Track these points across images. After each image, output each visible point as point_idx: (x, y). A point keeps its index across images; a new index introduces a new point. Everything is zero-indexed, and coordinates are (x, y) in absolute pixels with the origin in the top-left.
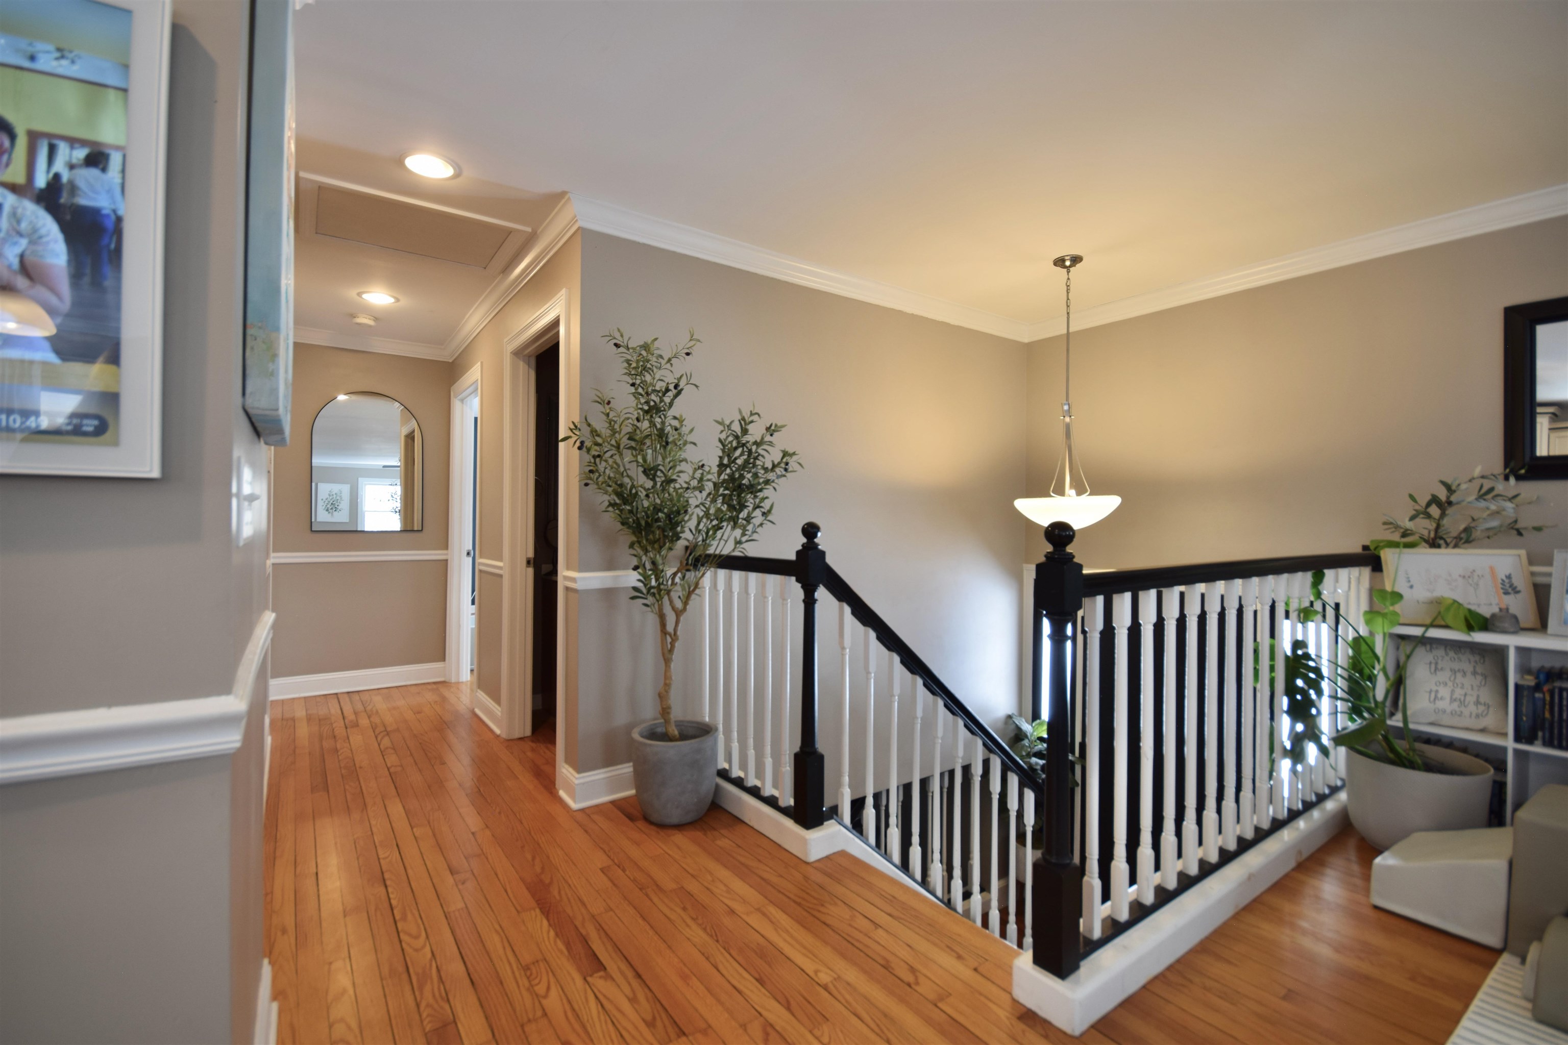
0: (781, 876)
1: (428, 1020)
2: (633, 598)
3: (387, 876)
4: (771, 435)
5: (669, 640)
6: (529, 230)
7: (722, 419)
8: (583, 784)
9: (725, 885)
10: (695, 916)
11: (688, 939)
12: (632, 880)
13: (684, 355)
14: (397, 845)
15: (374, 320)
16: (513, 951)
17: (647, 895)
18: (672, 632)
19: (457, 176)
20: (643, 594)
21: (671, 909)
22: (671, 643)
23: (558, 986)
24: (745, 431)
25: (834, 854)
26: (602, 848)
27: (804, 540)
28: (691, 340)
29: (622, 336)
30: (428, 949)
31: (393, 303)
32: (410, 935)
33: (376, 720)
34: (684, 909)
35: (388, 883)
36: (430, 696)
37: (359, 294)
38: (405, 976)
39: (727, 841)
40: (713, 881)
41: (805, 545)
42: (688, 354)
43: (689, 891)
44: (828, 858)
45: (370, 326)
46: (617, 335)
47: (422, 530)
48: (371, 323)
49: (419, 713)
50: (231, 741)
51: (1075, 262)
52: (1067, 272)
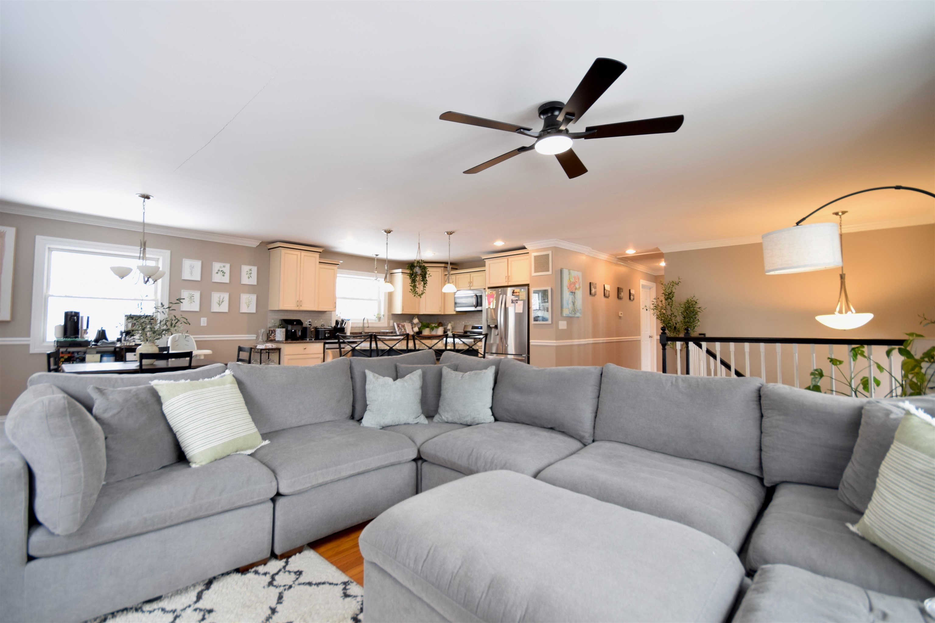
19: (636, 252)
50: (555, 344)
51: (844, 213)
52: (840, 217)
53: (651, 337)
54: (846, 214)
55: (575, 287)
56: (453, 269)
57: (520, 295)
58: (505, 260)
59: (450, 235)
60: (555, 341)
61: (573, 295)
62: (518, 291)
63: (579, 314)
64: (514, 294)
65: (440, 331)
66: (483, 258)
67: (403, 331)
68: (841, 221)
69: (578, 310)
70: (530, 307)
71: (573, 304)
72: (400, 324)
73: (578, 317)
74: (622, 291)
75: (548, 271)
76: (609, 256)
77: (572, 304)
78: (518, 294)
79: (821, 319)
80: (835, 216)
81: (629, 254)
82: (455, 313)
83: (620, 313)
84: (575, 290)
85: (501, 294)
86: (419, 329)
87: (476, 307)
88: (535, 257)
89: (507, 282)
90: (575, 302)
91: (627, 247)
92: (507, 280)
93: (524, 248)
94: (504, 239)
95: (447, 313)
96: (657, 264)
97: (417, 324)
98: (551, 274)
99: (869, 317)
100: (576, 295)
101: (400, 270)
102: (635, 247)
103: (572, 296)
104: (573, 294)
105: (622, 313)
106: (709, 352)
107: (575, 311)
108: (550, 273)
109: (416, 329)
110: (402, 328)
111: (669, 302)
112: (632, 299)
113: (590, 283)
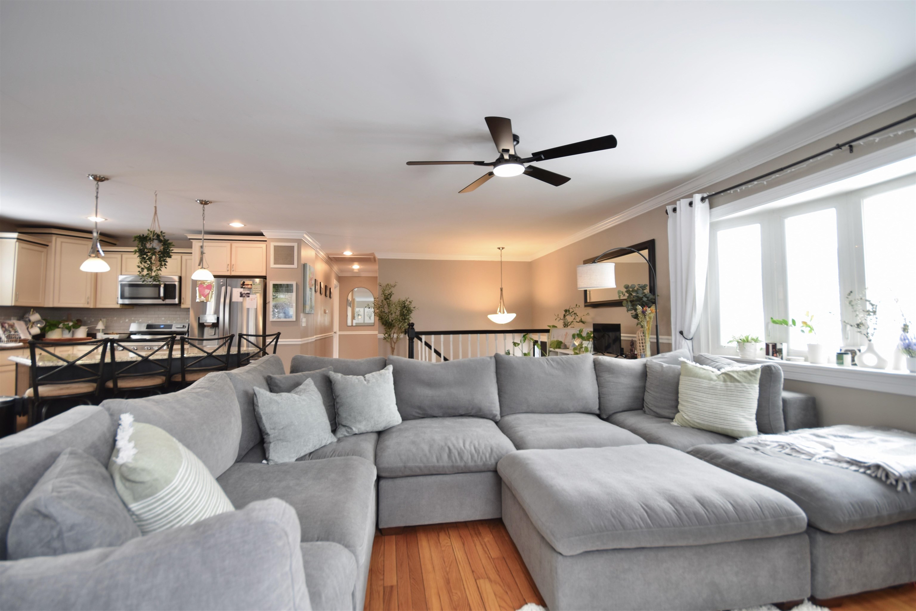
4: (411, 303)
7: (401, 300)
13: (394, 287)
19: (353, 254)
24: (405, 302)
28: (396, 282)
31: (359, 267)
37: (352, 267)
48: (357, 271)
51: (503, 248)
52: (501, 251)
53: (335, 333)
54: (504, 249)
55: (312, 283)
56: (110, 244)
57: (253, 288)
58: (228, 244)
59: (205, 206)
60: (300, 340)
62: (250, 284)
63: (313, 311)
64: (244, 287)
65: (81, 333)
66: (189, 237)
67: (13, 333)
68: (501, 253)
69: (313, 306)
70: (267, 301)
71: (311, 301)
72: (5, 323)
73: (312, 314)
74: (327, 289)
75: (293, 264)
78: (249, 286)
79: (491, 317)
80: (498, 249)
81: (346, 256)
82: (118, 306)
83: (326, 310)
84: (312, 286)
85: (223, 285)
86: (41, 329)
87: (163, 300)
88: (275, 246)
89: (229, 272)
90: (312, 298)
91: (345, 249)
92: (229, 269)
93: (262, 234)
94: (242, 220)
95: (99, 306)
96: (350, 267)
97: (38, 322)
98: (297, 267)
99: (513, 316)
101: (15, 235)
102: (352, 249)
103: (310, 292)
104: (311, 290)
106: (427, 344)
107: (311, 308)
108: (295, 266)
109: (36, 330)
110: (11, 329)
111: (387, 302)
112: (331, 297)
113: (315, 280)
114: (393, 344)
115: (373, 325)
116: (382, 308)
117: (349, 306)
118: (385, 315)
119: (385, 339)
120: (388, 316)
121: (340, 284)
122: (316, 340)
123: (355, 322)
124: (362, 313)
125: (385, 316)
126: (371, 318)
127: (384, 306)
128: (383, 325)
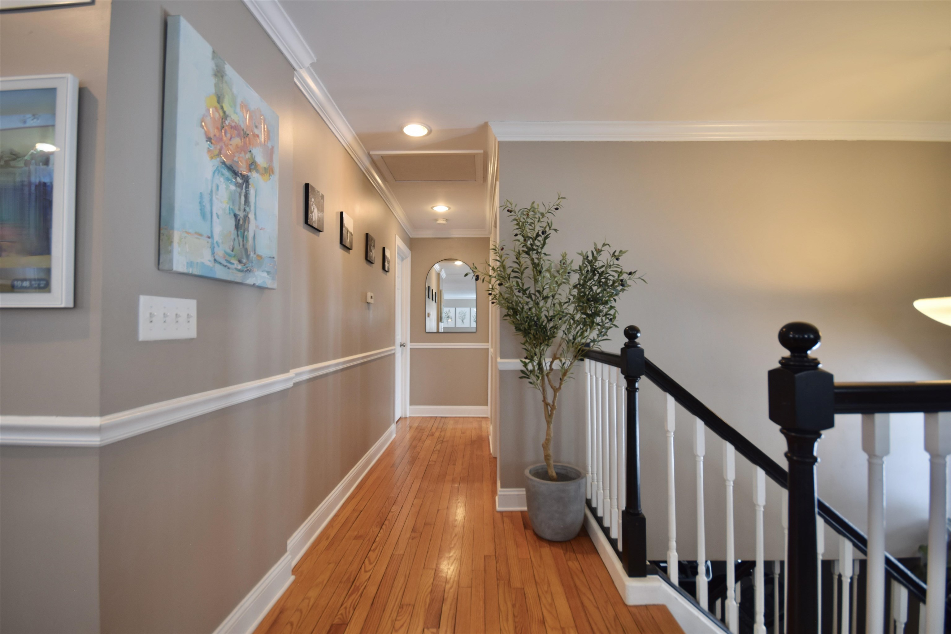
0: (598, 608)
1: (340, 616)
2: (521, 378)
3: (386, 522)
4: (617, 259)
5: (549, 409)
6: (482, 151)
7: (582, 251)
8: (504, 495)
9: (553, 599)
10: (516, 614)
11: (501, 629)
12: (497, 571)
13: (555, 210)
14: (402, 506)
15: (446, 221)
16: (404, 592)
17: (498, 585)
18: (551, 403)
19: (430, 132)
20: (527, 375)
21: (506, 602)
22: (550, 411)
23: (407, 627)
24: (595, 259)
25: (654, 605)
26: (495, 542)
27: (627, 340)
28: (559, 199)
29: (511, 204)
30: (369, 574)
31: (448, 210)
32: (369, 561)
33: (443, 434)
34: (514, 606)
35: (384, 527)
36: (475, 425)
37: (432, 208)
38: (350, 584)
39: (577, 564)
40: (547, 592)
41: (627, 344)
42: (557, 209)
43: (526, 592)
44: (646, 607)
45: (444, 224)
46: (509, 205)
47: (476, 332)
48: (444, 222)
49: (464, 433)
50: (94, 440)
53: (403, 345)
55: (248, 156)
60: (95, 421)
61: (240, 186)
63: (265, 274)
69: (260, 257)
71: (237, 227)
73: (261, 289)
74: (374, 246)
76: (355, 138)
77: (232, 222)
79: (929, 307)
83: (369, 294)
84: (250, 170)
90: (246, 218)
100: (252, 192)
103: (233, 187)
104: (239, 180)
105: (372, 295)
107: (244, 261)
111: (532, 260)
112: (386, 269)
113: (307, 186)
114: (550, 392)
115: (475, 331)
116: (516, 277)
117: (429, 297)
118: (529, 300)
119: (525, 374)
120: (537, 304)
121: (411, 253)
122: (296, 385)
123: (442, 325)
124: (452, 314)
125: (527, 303)
126: (464, 321)
127: (522, 273)
128: (520, 333)
